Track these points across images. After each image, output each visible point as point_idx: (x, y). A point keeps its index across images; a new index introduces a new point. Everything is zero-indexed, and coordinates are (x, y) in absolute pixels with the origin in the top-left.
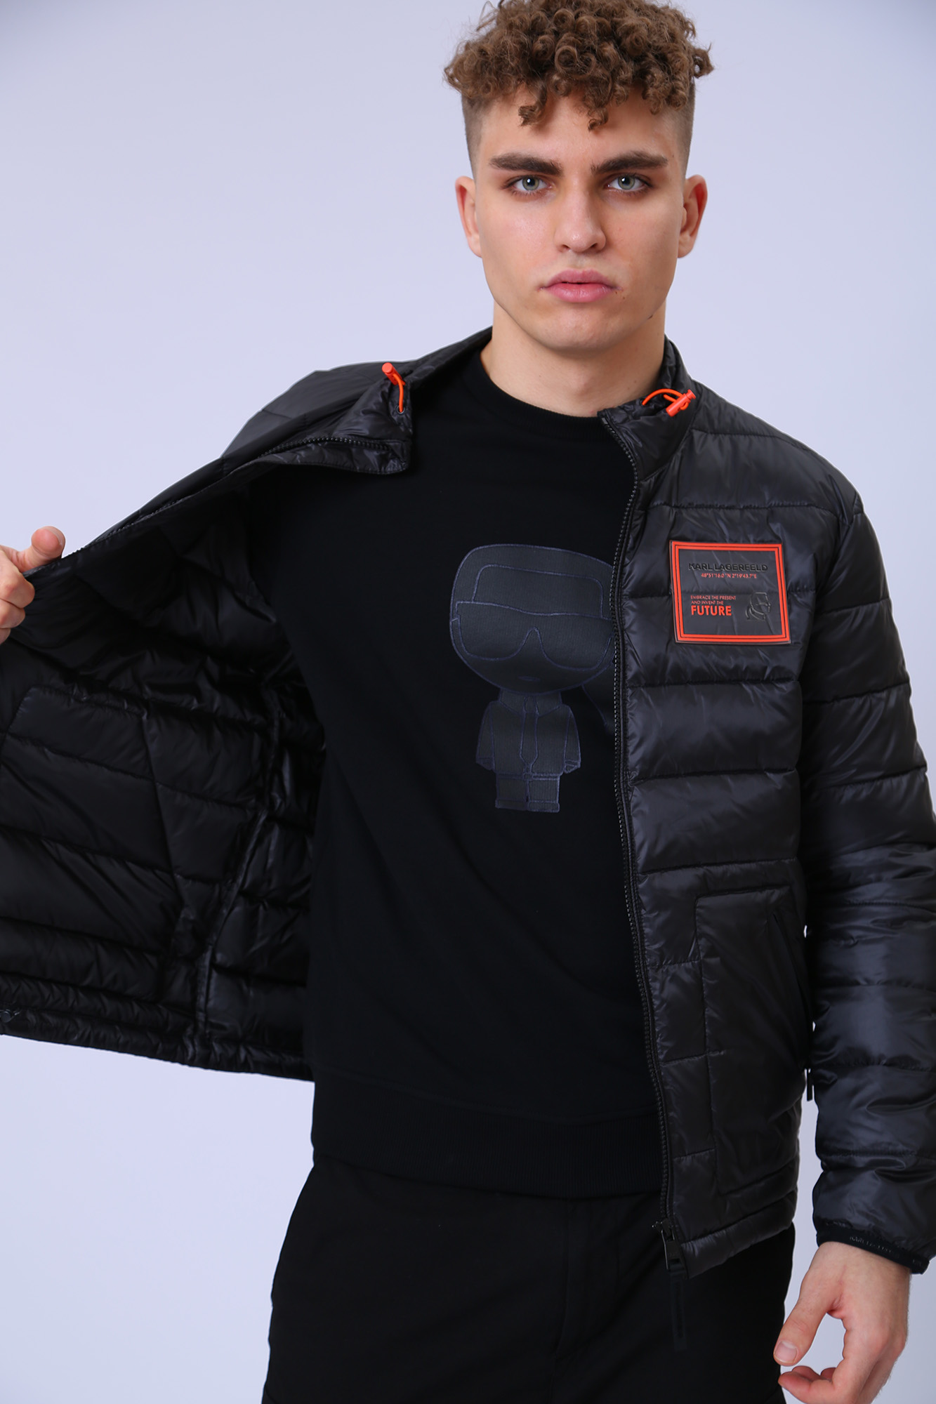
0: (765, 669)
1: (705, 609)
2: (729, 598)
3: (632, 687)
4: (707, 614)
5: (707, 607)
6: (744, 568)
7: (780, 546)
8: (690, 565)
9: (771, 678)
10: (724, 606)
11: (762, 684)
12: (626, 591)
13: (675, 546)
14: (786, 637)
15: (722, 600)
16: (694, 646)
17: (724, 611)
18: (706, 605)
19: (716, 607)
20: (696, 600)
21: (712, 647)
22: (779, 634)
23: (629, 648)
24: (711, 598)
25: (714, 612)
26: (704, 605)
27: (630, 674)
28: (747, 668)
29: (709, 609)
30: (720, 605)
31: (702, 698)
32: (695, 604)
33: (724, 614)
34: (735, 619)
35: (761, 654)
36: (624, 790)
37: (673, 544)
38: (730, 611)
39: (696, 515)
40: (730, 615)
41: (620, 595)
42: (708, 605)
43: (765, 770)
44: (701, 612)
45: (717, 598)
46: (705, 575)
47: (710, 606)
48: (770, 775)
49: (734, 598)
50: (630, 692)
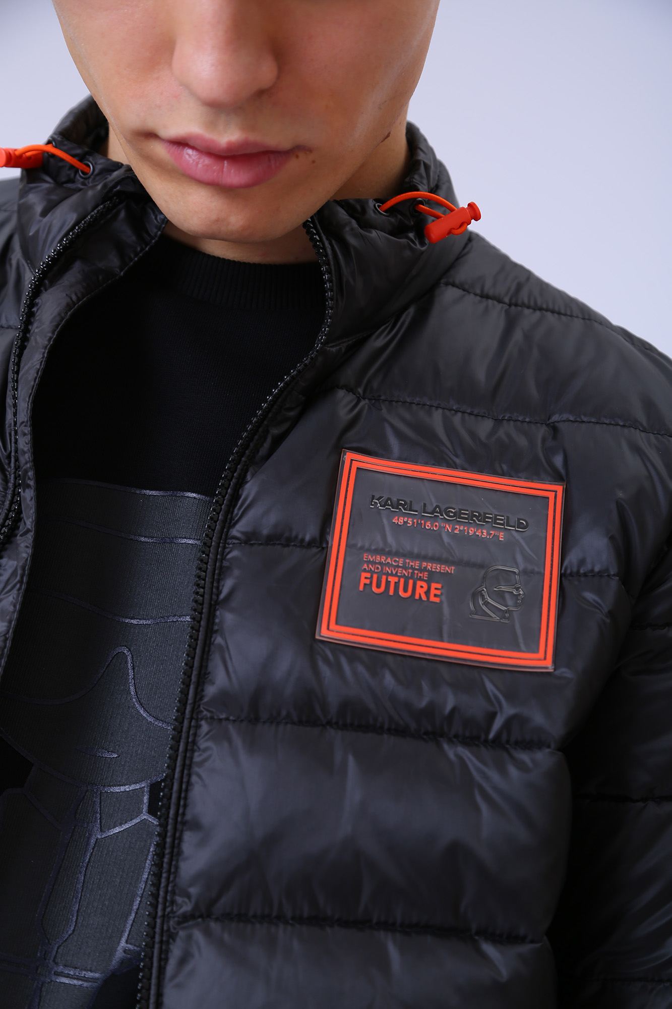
0: (492, 716)
1: (388, 583)
2: (444, 568)
3: (211, 720)
4: (391, 593)
5: (393, 580)
6: (483, 518)
7: (559, 489)
8: (373, 497)
9: (504, 737)
10: (429, 582)
11: (483, 749)
12: (235, 532)
13: (353, 462)
14: (545, 659)
15: (425, 570)
16: (352, 652)
17: (427, 593)
18: (392, 575)
19: (411, 582)
20: (374, 563)
21: (390, 659)
22: (534, 652)
23: (219, 640)
24: (405, 563)
25: (405, 590)
26: (387, 574)
27: (210, 691)
28: (453, 710)
29: (397, 584)
30: (421, 579)
31: (351, 761)
32: (370, 571)
33: (424, 598)
34: (446, 610)
35: (489, 686)
36: (162, 935)
37: (348, 456)
38: (438, 592)
39: (407, 416)
40: (437, 600)
41: (224, 536)
42: (396, 575)
43: (480, 932)
44: (378, 586)
45: (416, 564)
46: (401, 521)
47: (400, 577)
48: (489, 949)
49: (451, 569)
50: (205, 727)
